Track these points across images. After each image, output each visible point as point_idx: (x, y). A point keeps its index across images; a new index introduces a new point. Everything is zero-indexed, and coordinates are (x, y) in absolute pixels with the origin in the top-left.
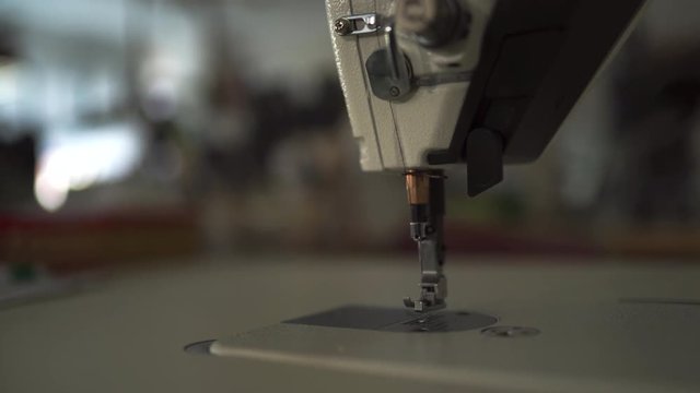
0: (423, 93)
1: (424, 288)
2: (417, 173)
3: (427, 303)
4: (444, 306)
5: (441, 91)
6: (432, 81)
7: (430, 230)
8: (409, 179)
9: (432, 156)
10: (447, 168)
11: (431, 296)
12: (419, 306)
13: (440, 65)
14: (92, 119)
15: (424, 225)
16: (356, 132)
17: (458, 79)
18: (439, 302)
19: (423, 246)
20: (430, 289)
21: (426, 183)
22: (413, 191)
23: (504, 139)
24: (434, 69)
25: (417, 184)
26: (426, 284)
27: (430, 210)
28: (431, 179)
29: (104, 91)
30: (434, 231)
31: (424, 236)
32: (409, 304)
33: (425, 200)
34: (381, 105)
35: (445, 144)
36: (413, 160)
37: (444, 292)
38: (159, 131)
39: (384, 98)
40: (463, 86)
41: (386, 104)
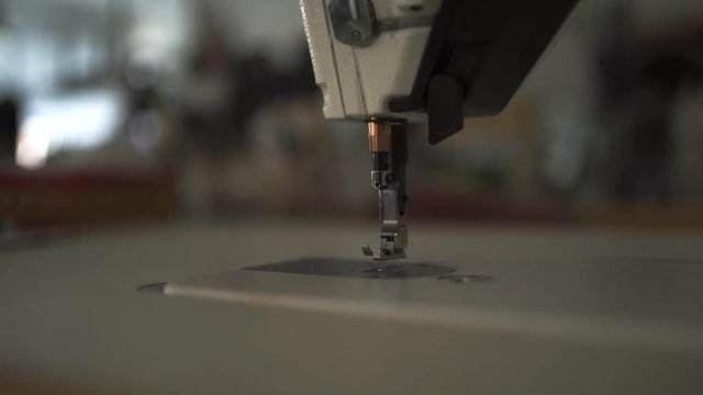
0: (386, 37)
1: (383, 237)
2: (380, 121)
3: (386, 252)
4: (404, 257)
5: (402, 36)
6: (394, 26)
7: (391, 178)
8: (372, 128)
9: (394, 103)
10: (412, 117)
11: (390, 246)
12: (377, 254)
13: (402, 8)
14: (71, 85)
15: (385, 173)
16: (318, 79)
17: (420, 23)
18: (399, 252)
19: (382, 194)
20: (389, 239)
21: (388, 131)
22: (375, 141)
23: (465, 87)
24: (397, 13)
25: (379, 132)
26: (384, 234)
27: (393, 158)
28: (394, 128)
29: (84, 56)
30: (394, 179)
31: (384, 184)
32: (368, 252)
33: (387, 148)
34: (343, 49)
35: (407, 90)
36: (374, 106)
37: (404, 242)
38: (141, 96)
39: (346, 42)
40: (425, 31)
41: (347, 48)
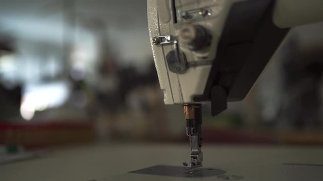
0: (191, 70)
1: (192, 157)
2: (189, 105)
3: (193, 164)
4: (202, 166)
5: (199, 69)
6: (195, 65)
7: (195, 131)
8: (186, 108)
9: (195, 98)
10: (203, 103)
11: (195, 161)
12: (190, 166)
13: (198, 58)
14: (47, 80)
15: (192, 129)
16: (162, 87)
17: (207, 64)
18: (199, 164)
19: (191, 137)
20: (194, 158)
21: (193, 110)
22: (187, 114)
23: (227, 91)
24: (196, 59)
25: (189, 110)
26: (193, 156)
27: (195, 122)
28: (195, 108)
29: (52, 67)
30: (197, 131)
31: (192, 133)
32: (185, 164)
33: (193, 117)
34: (173, 75)
35: (201, 92)
36: (187, 100)
37: (201, 159)
38: (77, 85)
39: (173, 72)
40: (209, 67)
41: (175, 74)
